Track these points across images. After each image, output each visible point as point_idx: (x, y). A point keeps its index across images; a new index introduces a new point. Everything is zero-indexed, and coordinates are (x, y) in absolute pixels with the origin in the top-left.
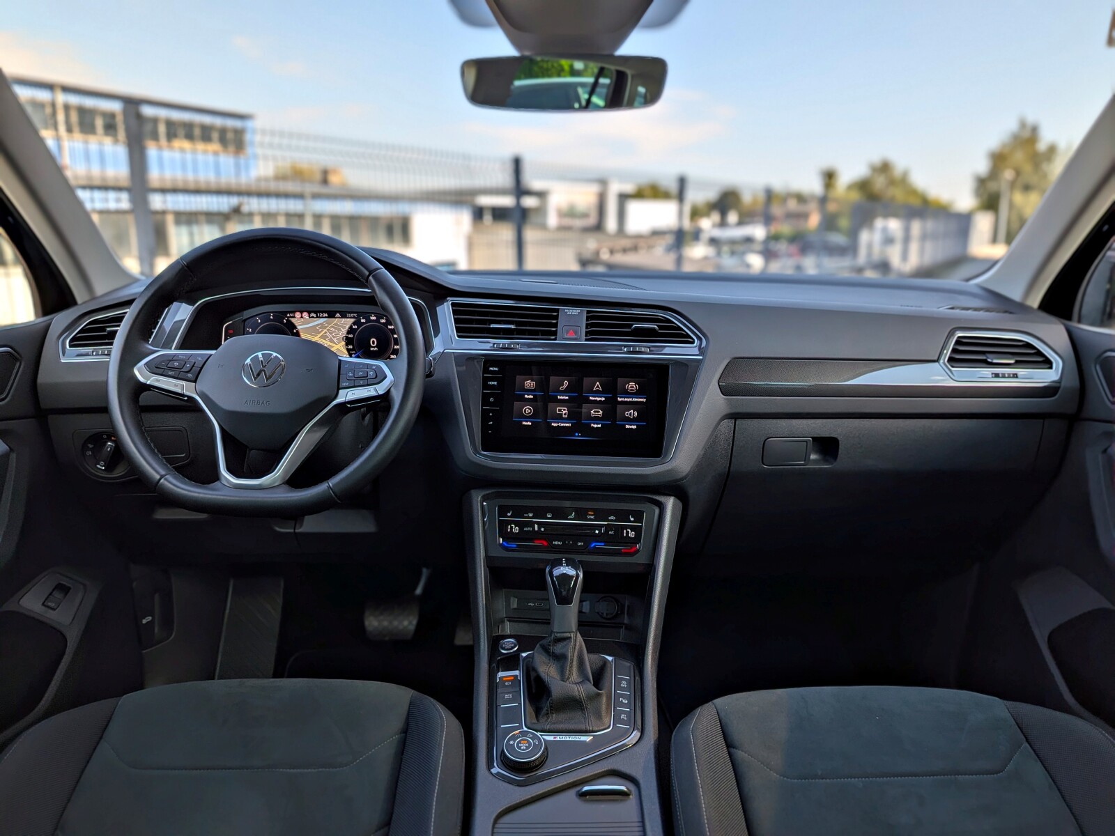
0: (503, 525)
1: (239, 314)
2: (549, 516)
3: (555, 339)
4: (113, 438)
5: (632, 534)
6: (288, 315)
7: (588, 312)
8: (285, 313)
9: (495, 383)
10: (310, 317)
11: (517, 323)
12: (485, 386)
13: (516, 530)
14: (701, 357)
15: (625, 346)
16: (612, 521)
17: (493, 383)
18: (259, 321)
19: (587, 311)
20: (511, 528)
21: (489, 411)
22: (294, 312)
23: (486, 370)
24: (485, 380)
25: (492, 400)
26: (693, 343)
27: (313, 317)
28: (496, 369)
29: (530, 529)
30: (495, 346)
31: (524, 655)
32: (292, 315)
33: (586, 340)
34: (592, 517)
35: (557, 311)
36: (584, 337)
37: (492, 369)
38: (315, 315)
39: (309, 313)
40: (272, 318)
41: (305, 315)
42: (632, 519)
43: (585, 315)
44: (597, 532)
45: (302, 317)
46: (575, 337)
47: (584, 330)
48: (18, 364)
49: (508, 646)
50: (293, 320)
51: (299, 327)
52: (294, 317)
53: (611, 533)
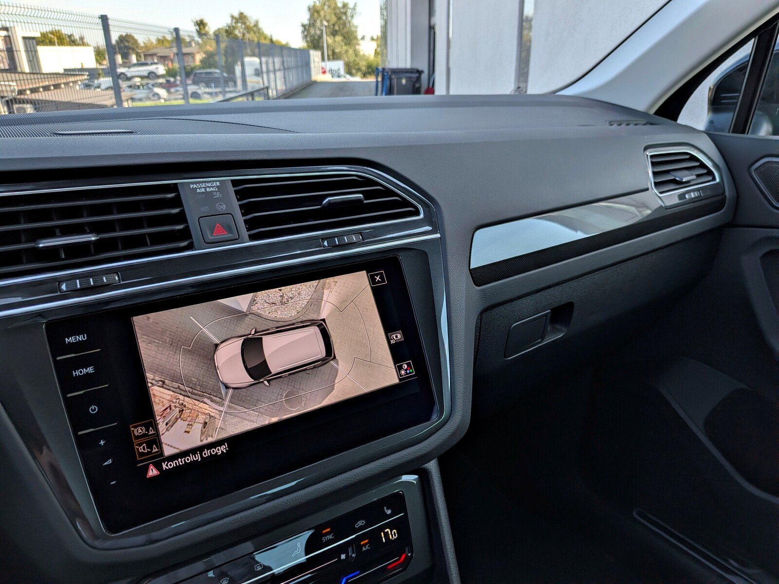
3: (190, 247)
5: (393, 534)
7: (235, 183)
9: (90, 370)
11: (94, 228)
12: (67, 383)
14: (438, 235)
15: (324, 238)
16: (362, 528)
17: (84, 371)
19: (232, 181)
21: (98, 436)
23: (58, 347)
24: (64, 370)
25: (93, 409)
26: (417, 213)
28: (80, 338)
30: (64, 287)
33: (252, 238)
34: (330, 537)
35: (174, 188)
36: (245, 233)
37: (71, 340)
42: (389, 512)
43: (231, 190)
44: (343, 557)
46: (229, 236)
47: (240, 219)
53: (364, 549)
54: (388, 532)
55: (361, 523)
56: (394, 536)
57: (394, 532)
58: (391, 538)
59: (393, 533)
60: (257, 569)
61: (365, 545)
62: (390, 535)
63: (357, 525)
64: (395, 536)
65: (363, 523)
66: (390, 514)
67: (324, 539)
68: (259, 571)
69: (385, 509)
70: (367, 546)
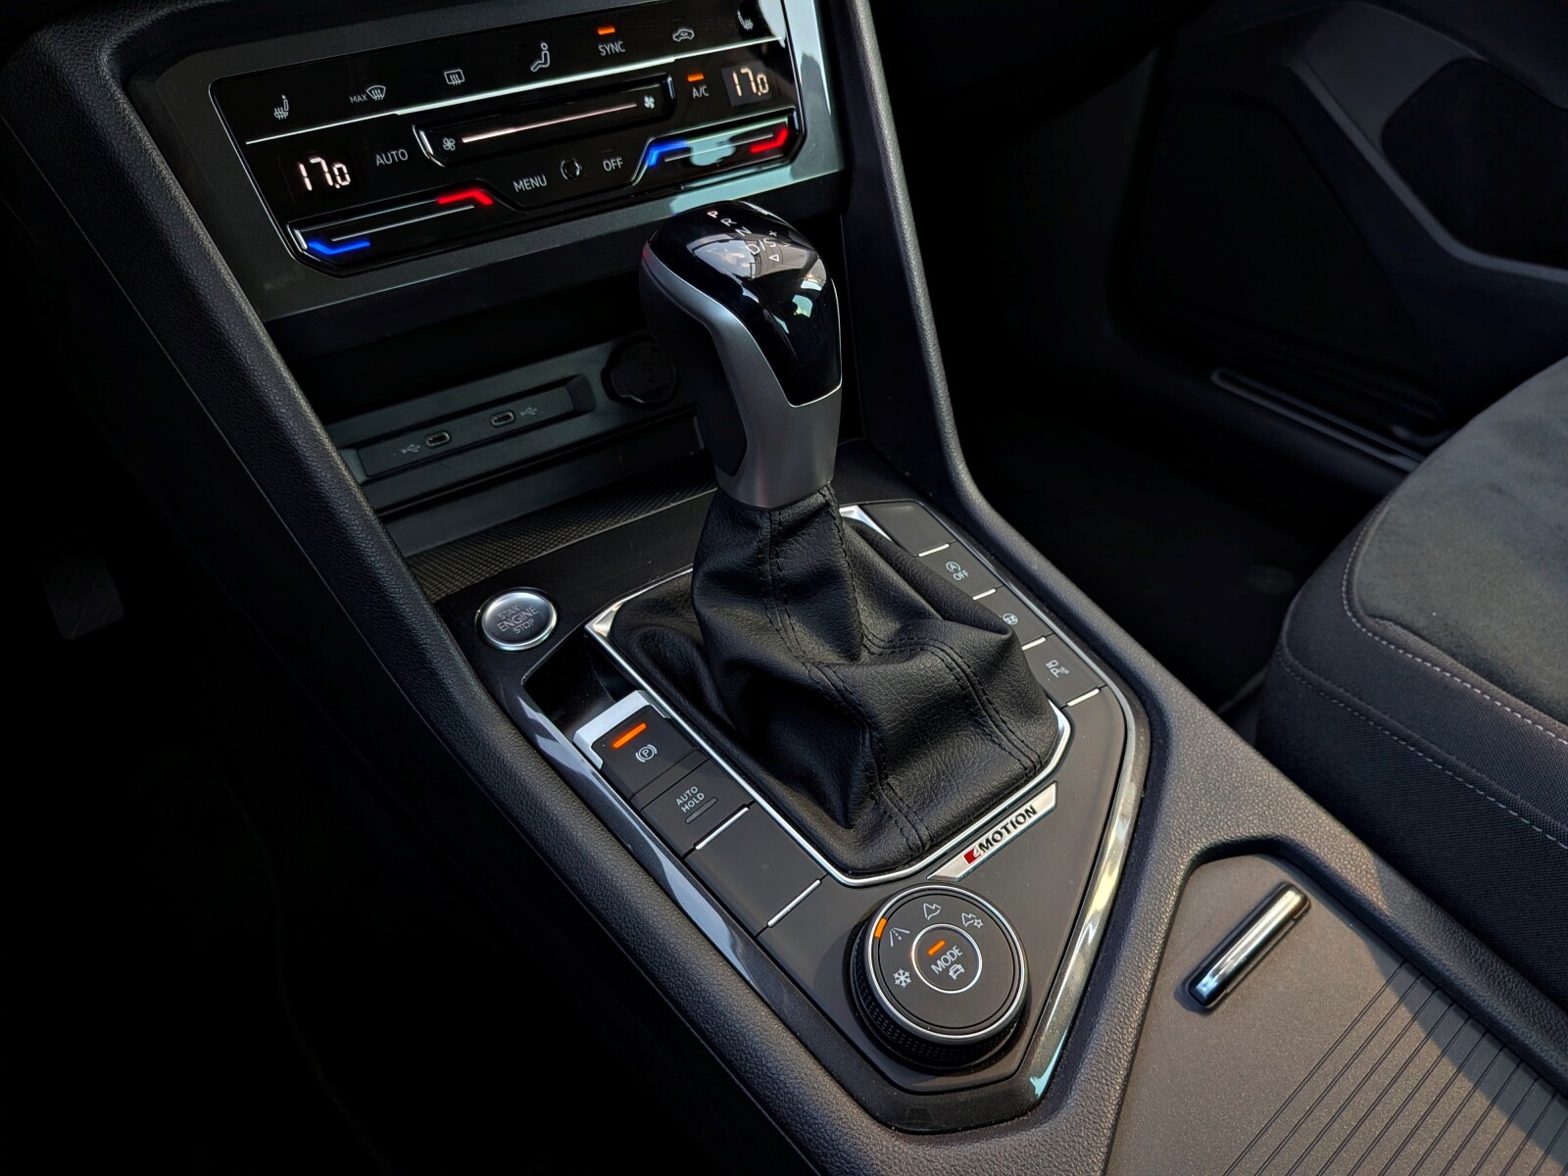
0: (274, 167)
2: (456, 81)
5: (760, 84)
13: (338, 175)
20: (315, 172)
29: (400, 154)
31: (600, 627)
34: (617, 47)
42: (748, 25)
44: (649, 102)
49: (518, 626)
53: (695, 93)
54: (747, 74)
55: (683, 34)
56: (760, 87)
57: (762, 79)
58: (755, 90)
59: (759, 82)
60: (450, 80)
61: (697, 84)
62: (753, 84)
63: (677, 37)
64: (764, 87)
65: (690, 34)
66: (750, 31)
67: (604, 49)
68: (457, 86)
69: (740, 17)
70: (702, 89)
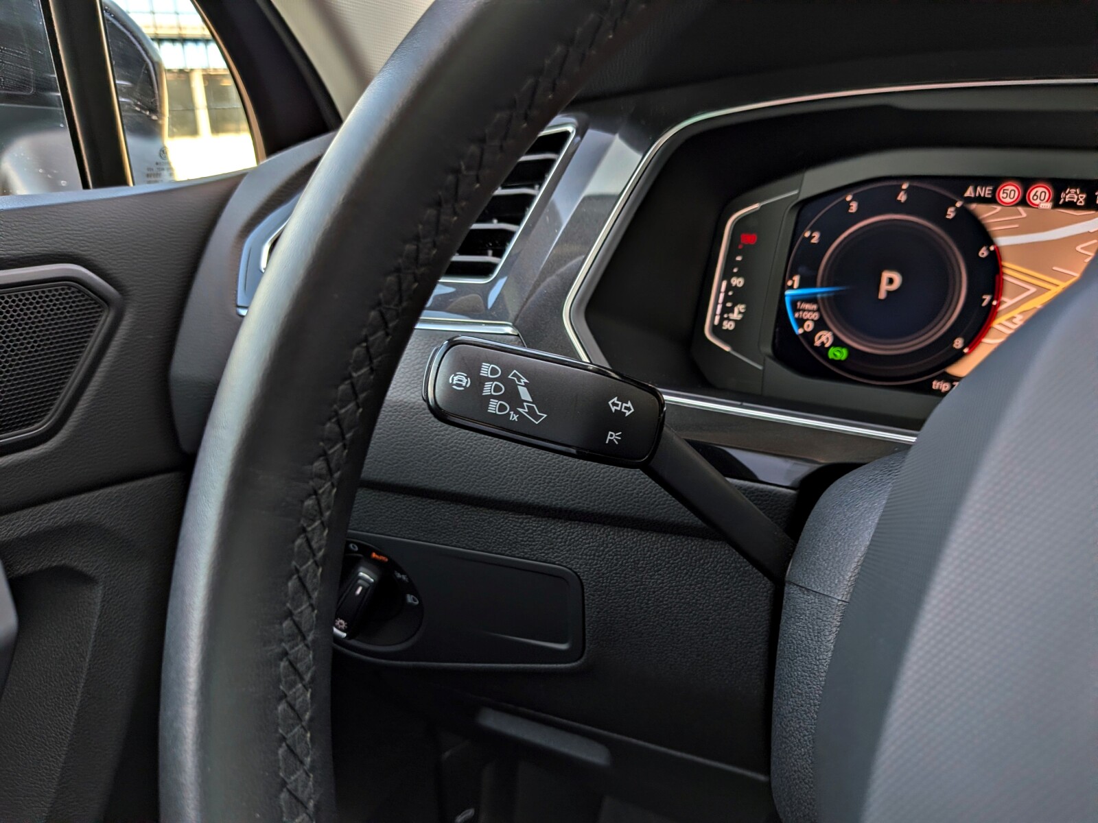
1: (794, 179)
4: (374, 555)
6: (969, 192)
8: (958, 183)
10: (1056, 205)
18: (854, 207)
22: (996, 182)
27: (1071, 205)
32: (985, 192)
38: (1080, 198)
39: (1058, 185)
40: (902, 197)
41: (1041, 195)
45: (1023, 202)
48: (107, 319)
50: (986, 213)
51: (1002, 241)
52: (993, 200)
